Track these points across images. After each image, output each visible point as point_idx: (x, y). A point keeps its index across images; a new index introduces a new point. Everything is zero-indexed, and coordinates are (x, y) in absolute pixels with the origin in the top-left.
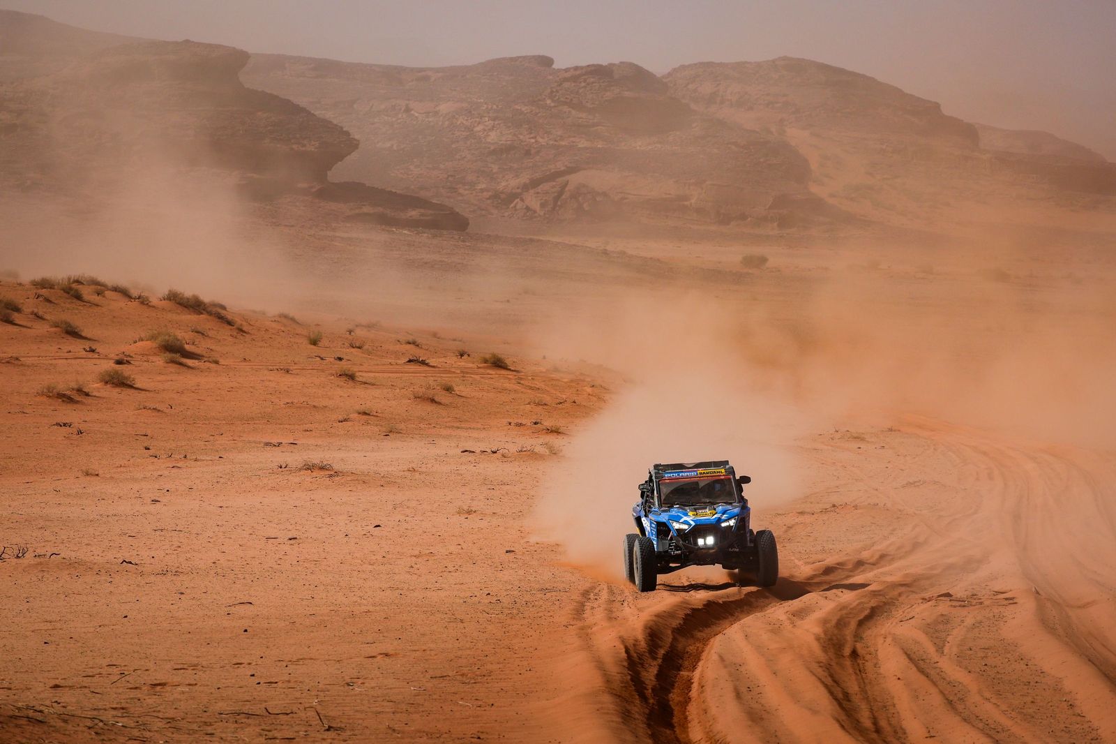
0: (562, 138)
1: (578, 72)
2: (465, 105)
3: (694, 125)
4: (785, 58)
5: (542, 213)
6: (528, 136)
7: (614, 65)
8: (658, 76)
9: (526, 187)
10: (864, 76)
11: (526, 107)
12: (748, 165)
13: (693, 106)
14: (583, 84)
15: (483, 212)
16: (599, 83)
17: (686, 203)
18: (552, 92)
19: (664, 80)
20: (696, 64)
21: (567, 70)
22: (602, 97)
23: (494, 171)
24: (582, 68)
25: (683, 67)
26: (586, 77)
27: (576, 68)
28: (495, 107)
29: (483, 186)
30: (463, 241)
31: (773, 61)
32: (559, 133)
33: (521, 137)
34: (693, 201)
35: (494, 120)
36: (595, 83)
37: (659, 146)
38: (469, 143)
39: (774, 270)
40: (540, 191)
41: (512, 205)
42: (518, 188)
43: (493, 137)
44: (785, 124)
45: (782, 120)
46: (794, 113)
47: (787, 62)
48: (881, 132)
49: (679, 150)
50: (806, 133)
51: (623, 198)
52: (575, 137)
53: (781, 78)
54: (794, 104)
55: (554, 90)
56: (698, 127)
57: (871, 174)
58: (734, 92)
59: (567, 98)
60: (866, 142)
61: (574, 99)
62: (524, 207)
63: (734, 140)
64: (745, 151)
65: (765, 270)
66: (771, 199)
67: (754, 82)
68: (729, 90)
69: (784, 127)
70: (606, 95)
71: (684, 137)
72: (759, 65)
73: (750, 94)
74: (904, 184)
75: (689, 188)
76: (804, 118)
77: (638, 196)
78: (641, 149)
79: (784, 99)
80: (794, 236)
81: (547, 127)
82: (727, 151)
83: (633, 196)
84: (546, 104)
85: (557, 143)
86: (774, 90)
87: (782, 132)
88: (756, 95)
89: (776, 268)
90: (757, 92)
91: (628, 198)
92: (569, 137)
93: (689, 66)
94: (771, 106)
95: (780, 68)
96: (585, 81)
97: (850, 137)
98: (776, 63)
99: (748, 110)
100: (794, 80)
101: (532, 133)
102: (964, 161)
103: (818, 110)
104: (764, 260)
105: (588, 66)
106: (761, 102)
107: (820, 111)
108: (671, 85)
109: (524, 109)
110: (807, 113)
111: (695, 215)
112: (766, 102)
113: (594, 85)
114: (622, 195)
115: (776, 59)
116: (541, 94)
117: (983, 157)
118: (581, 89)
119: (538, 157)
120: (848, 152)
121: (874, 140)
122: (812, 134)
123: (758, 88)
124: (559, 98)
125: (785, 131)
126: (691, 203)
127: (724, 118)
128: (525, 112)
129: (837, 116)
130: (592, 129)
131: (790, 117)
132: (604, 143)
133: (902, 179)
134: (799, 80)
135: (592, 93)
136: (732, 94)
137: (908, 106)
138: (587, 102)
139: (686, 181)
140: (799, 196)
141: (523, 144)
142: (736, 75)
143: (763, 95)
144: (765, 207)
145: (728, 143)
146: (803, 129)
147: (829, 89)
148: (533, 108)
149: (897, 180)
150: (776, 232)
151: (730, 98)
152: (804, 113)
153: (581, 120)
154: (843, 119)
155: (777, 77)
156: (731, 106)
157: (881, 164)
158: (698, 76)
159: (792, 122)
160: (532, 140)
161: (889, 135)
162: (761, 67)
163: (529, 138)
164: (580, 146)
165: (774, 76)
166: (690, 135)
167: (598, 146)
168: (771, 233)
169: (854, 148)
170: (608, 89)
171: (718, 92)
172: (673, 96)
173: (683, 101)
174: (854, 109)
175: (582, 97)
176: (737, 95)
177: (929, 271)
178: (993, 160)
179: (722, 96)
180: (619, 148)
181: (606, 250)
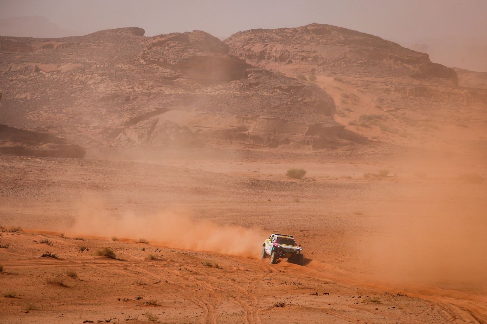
0: (153, 87)
1: (163, 39)
2: (80, 65)
3: (249, 75)
5: (139, 143)
6: (127, 87)
7: (189, 33)
8: (222, 40)
9: (127, 125)
11: (126, 66)
13: (248, 62)
14: (167, 48)
15: (96, 144)
16: (179, 46)
17: (245, 133)
18: (144, 54)
19: (227, 43)
20: (249, 31)
21: (154, 38)
22: (181, 57)
23: (103, 113)
24: (165, 36)
25: (240, 33)
26: (169, 42)
27: (161, 36)
28: (102, 66)
29: (96, 124)
30: (82, 166)
31: (306, 27)
32: (150, 84)
33: (123, 88)
34: (250, 131)
35: (102, 75)
36: (176, 46)
37: (224, 91)
38: (83, 93)
39: (311, 180)
40: (137, 127)
41: (117, 138)
42: (121, 125)
43: (102, 88)
44: (315, 72)
45: (313, 70)
46: (321, 64)
47: (315, 27)
48: (386, 76)
49: (239, 94)
50: (331, 79)
51: (199, 130)
52: (162, 86)
53: (312, 39)
54: (322, 58)
55: (146, 53)
56: (252, 77)
57: (379, 108)
58: (278, 50)
59: (155, 58)
60: (375, 84)
61: (160, 59)
62: (127, 139)
63: (278, 86)
64: (287, 93)
65: (304, 180)
66: (307, 128)
67: (292, 43)
68: (274, 49)
69: (314, 75)
70: (184, 55)
71: (242, 84)
72: (295, 30)
73: (289, 52)
74: (404, 114)
75: (247, 122)
76: (330, 68)
77: (209, 129)
78: (211, 94)
79: (315, 54)
80: (325, 154)
81: (142, 79)
82: (274, 94)
83: (206, 128)
84: (140, 63)
85: (149, 91)
86: (306, 48)
87: (313, 79)
88: (294, 52)
89: (312, 178)
90: (295, 50)
91: (202, 130)
92: (158, 86)
93: (244, 32)
94: (305, 60)
95: (311, 32)
96: (168, 45)
97: (363, 81)
98: (307, 28)
99: (288, 63)
100: (321, 41)
101: (130, 85)
102: (448, 96)
103: (339, 62)
104: (303, 173)
105: (170, 34)
106: (298, 57)
107: (341, 63)
108: (232, 47)
109: (123, 67)
110: (332, 64)
111: (252, 141)
112: (301, 57)
113: (175, 48)
114: (198, 128)
115: (308, 26)
116: (136, 56)
117: (462, 92)
118: (165, 51)
119: (136, 102)
120: (362, 92)
121: (381, 83)
122: (335, 79)
123: (295, 47)
124: (149, 59)
125: (316, 78)
126: (249, 133)
127: (271, 70)
128: (125, 69)
129: (354, 66)
130: (174, 80)
131: (319, 68)
132: (184, 90)
133: (402, 110)
134: (324, 40)
135: (174, 54)
136: (276, 51)
137: (405, 57)
138: (170, 61)
139: (245, 117)
140: (328, 125)
141: (124, 92)
142: (279, 38)
143: (299, 52)
144: (303, 134)
145: (275, 88)
146: (329, 76)
147: (347, 46)
148: (131, 66)
149: (399, 111)
150: (312, 152)
151: (275, 55)
152: (329, 64)
153: (166, 74)
154: (358, 67)
155: (309, 39)
156: (276, 60)
157: (387, 100)
158: (251, 39)
159: (321, 71)
160: (131, 89)
161: (392, 78)
162: (297, 31)
163: (129, 88)
164: (166, 93)
165: (306, 38)
166: (247, 83)
167: (179, 93)
168: (307, 153)
169: (367, 88)
170: (185, 51)
171: (266, 50)
172: (234, 54)
173: (241, 58)
174: (365, 61)
175: (166, 57)
176: (280, 52)
177: (424, 177)
178: (469, 95)
179: (269, 53)
180: (194, 94)
181: (188, 169)
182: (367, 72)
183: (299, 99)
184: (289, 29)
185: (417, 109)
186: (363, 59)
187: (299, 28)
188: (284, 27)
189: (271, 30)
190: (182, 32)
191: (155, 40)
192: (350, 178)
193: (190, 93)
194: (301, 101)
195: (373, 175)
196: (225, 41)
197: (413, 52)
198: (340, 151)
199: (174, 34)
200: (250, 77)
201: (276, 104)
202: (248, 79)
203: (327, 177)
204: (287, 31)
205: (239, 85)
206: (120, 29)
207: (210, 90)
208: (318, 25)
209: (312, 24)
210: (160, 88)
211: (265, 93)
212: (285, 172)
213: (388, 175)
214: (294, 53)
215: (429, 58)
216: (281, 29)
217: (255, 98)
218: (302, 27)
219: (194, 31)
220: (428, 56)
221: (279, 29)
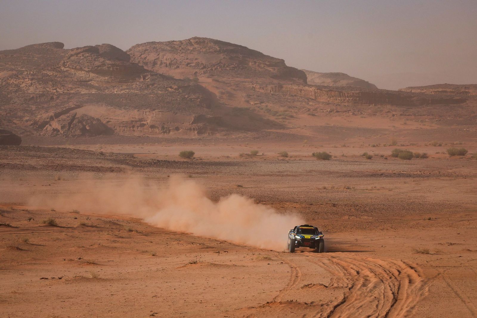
0: (72, 89)
1: (79, 51)
2: (14, 72)
3: (147, 78)
4: (195, 38)
5: (62, 132)
6: (51, 89)
7: (99, 46)
8: (124, 50)
9: (52, 118)
10: (241, 46)
11: (50, 72)
12: (178, 99)
13: (145, 68)
14: (82, 58)
15: (28, 133)
16: (91, 56)
17: (144, 123)
18: (64, 63)
19: (128, 53)
20: (145, 43)
21: (72, 50)
22: (93, 64)
23: (33, 109)
24: (81, 48)
25: (138, 45)
26: (84, 53)
27: (78, 49)
28: (32, 72)
29: (27, 118)
30: (20, 151)
31: (189, 40)
32: (70, 86)
33: (48, 89)
34: (148, 121)
35: (32, 80)
36: (89, 56)
37: (127, 91)
38: (17, 94)
39: (198, 159)
40: (60, 119)
41: (45, 128)
42: (48, 118)
43: (32, 89)
44: (197, 75)
45: (196, 73)
46: (202, 69)
47: (197, 40)
48: (252, 77)
49: (139, 93)
50: (210, 80)
51: (108, 122)
52: (79, 88)
53: (194, 49)
54: (202, 64)
55: (66, 62)
56: (149, 79)
57: (248, 102)
58: (168, 58)
59: (73, 66)
60: (244, 83)
61: (77, 67)
62: (52, 129)
63: (170, 86)
64: (177, 92)
65: (193, 159)
66: (193, 119)
67: (179, 52)
68: (165, 57)
69: (197, 77)
70: (95, 63)
71: (141, 85)
72: (181, 42)
73: (177, 59)
74: (267, 106)
75: (146, 114)
76: (209, 72)
77: (117, 120)
78: (117, 93)
79: (197, 61)
80: (207, 138)
81: (63, 83)
82: (166, 92)
83: (114, 120)
84: (61, 69)
85: (69, 92)
86: (190, 56)
88: (181, 59)
89: (199, 158)
90: (181, 58)
91: (111, 122)
92: (76, 88)
93: (141, 44)
94: (189, 65)
95: (193, 44)
96: (83, 56)
97: (235, 81)
98: (191, 41)
99: (176, 68)
100: (201, 50)
101: (54, 87)
102: (300, 92)
103: (216, 66)
104: (192, 154)
105: (85, 47)
106: (184, 63)
107: (217, 67)
108: (132, 56)
109: (48, 73)
110: (210, 68)
111: (150, 129)
112: (186, 63)
113: (88, 57)
114: (108, 120)
115: (191, 39)
116: (58, 64)
117: (311, 89)
118: (81, 60)
119: (59, 100)
120: (234, 90)
121: (249, 82)
122: (213, 80)
123: (181, 55)
124: (68, 66)
125: (198, 79)
126: (147, 123)
127: (163, 74)
128: (50, 75)
129: (227, 69)
130: (88, 83)
131: (200, 71)
132: (96, 90)
133: (265, 103)
134: (204, 50)
135: (88, 62)
136: (166, 59)
137: (267, 62)
138: (85, 68)
139: (144, 110)
140: (209, 116)
141: (49, 93)
142: (168, 48)
143: (184, 59)
144: (189, 123)
145: (167, 88)
146: (208, 77)
147: (222, 54)
148: (54, 72)
149: (263, 104)
150: (197, 137)
151: (165, 62)
152: (208, 68)
153: (82, 78)
154: (231, 71)
155: (192, 49)
156: (167, 66)
157: (253, 96)
158: (146, 50)
159: (202, 74)
160: (54, 90)
161: (257, 79)
162: (182, 43)
163: (53, 90)
164: (82, 93)
165: (190, 48)
166: (145, 84)
167: (93, 92)
168: (193, 138)
169: (238, 87)
170: (96, 59)
171: (159, 58)
172: (133, 62)
173: (139, 65)
174: (236, 65)
175: (82, 65)
176: (169, 60)
177: (286, 155)
178: (316, 91)
179: (161, 61)
180: (104, 93)
181: (102, 152)
182: (237, 74)
183: (186, 96)
184: (176, 41)
185: (277, 102)
186: (234, 64)
187: (184, 40)
188: (173, 40)
189: (162, 42)
190: (94, 45)
191: (73, 52)
192: (228, 157)
193: (100, 92)
194: (188, 97)
195: (246, 154)
196: (127, 52)
197: (272, 58)
198: (218, 135)
199: (87, 47)
200: (147, 79)
201: (168, 100)
202: (146, 81)
203: (211, 157)
204: (174, 43)
205: (139, 86)
206: (45, 43)
207: (116, 90)
208: (199, 38)
209: (194, 38)
211: (159, 92)
212: (178, 153)
213: (257, 154)
214: (181, 61)
215: (285, 62)
216: (170, 41)
217: (152, 96)
218: (186, 40)
219: (103, 44)
220: (284, 61)
221: (168, 42)
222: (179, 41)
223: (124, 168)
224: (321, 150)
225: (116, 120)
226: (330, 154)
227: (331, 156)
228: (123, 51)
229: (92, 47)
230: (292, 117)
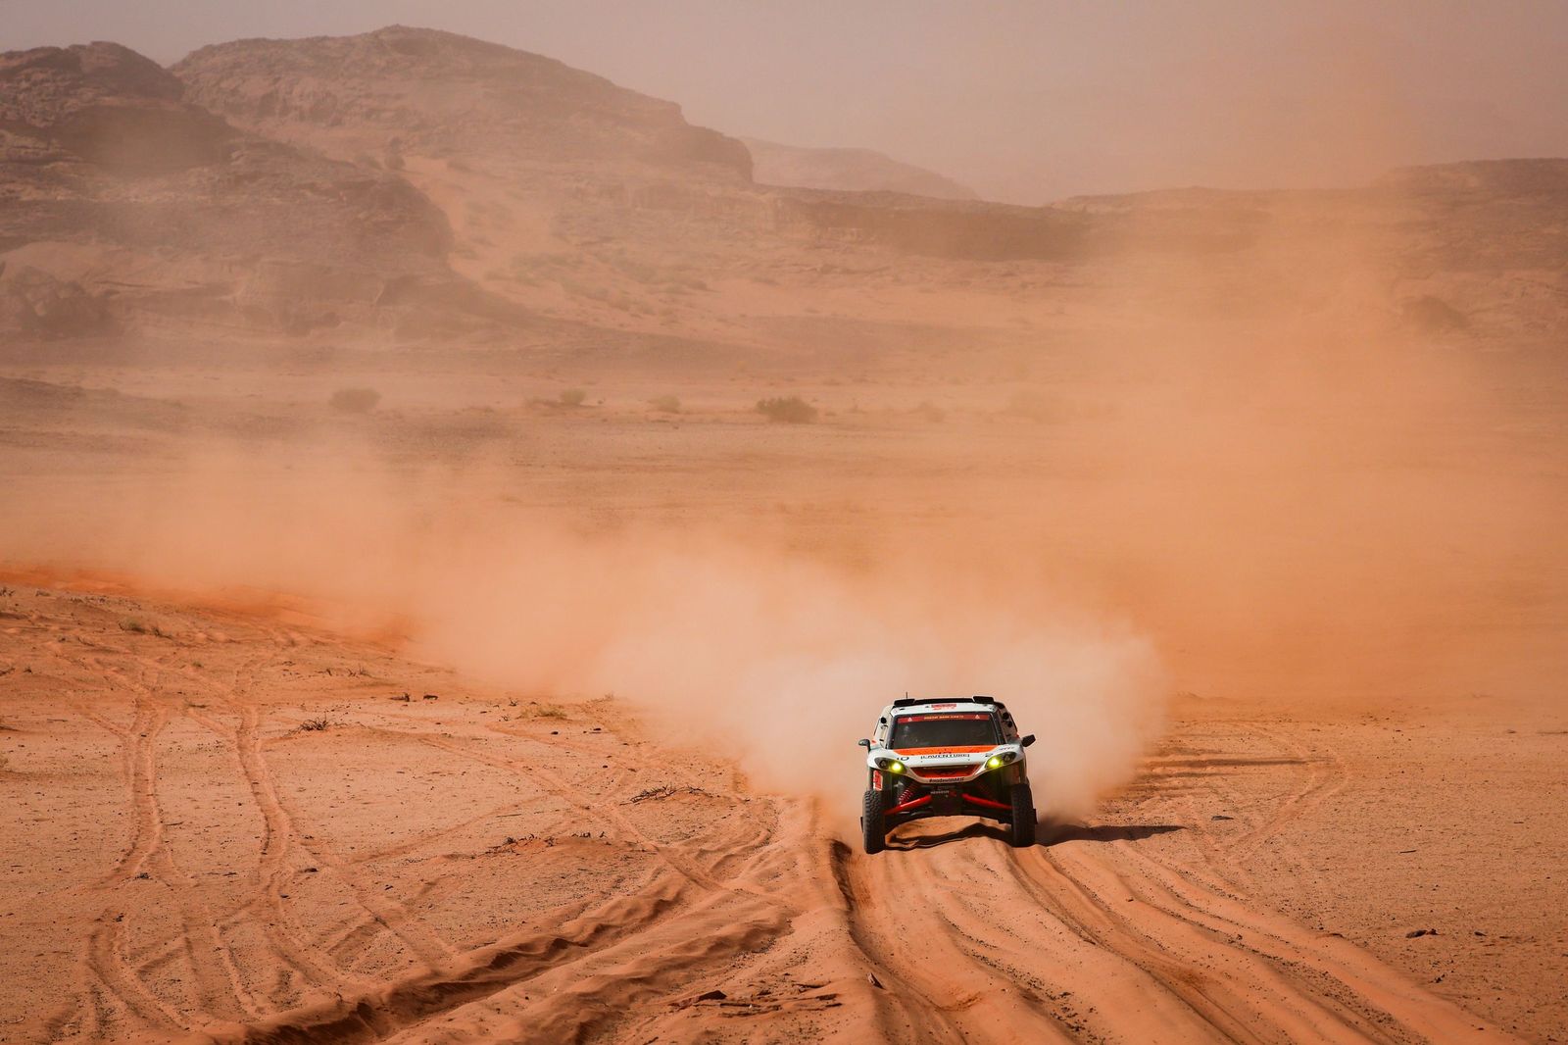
1: (15, 63)
3: (234, 155)
4: (394, 30)
7: (82, 47)
8: (165, 65)
10: (540, 58)
12: (336, 225)
13: (232, 121)
14: (24, 85)
16: (55, 81)
17: (224, 298)
19: (177, 74)
20: (233, 44)
22: (62, 108)
24: (20, 54)
25: (210, 50)
26: (29, 71)
27: (11, 55)
31: (376, 35)
34: (239, 294)
36: (48, 81)
37: (172, 194)
39: (391, 415)
44: (401, 148)
45: (396, 142)
46: (416, 128)
47: (399, 36)
48: (574, 159)
49: (210, 201)
50: (439, 166)
51: (109, 293)
52: (13, 182)
53: (391, 65)
54: (416, 113)
56: (242, 159)
57: (561, 236)
58: (306, 92)
60: (550, 178)
61: (8, 113)
63: (309, 181)
64: (331, 200)
65: (375, 416)
66: (382, 287)
67: (342, 75)
68: (297, 90)
69: (399, 154)
70: (69, 104)
71: (217, 178)
72: (348, 42)
73: (334, 97)
74: (621, 251)
75: (230, 271)
76: (436, 138)
77: (136, 288)
78: (139, 200)
79: (398, 103)
80: (426, 351)
82: (298, 202)
83: (126, 287)
86: (378, 87)
87: (397, 164)
88: (347, 97)
89: (394, 411)
90: (348, 91)
91: (118, 292)
93: (221, 47)
94: (374, 116)
95: (389, 48)
96: (28, 79)
97: (519, 169)
98: (380, 38)
99: (333, 125)
100: (414, 69)
102: (728, 207)
103: (461, 122)
104: (373, 397)
105: (34, 51)
106: (356, 109)
107: (464, 124)
108: (190, 83)
110: (441, 128)
111: (243, 318)
112: (364, 110)
113: (47, 85)
114: (107, 287)
115: (380, 32)
117: (762, 198)
118: (20, 93)
120: (517, 197)
121: (564, 174)
122: (451, 165)
123: (349, 84)
125: (402, 162)
126: (235, 298)
127: (290, 142)
129: (496, 132)
130: (46, 167)
131: (410, 136)
132: (70, 192)
133: (617, 242)
134: (422, 69)
135: (43, 101)
136: (301, 96)
137: (622, 111)
138: (34, 117)
139: (224, 258)
140: (433, 279)
142: (308, 61)
143: (360, 97)
144: (371, 301)
145: (299, 187)
146: (435, 157)
147: (480, 84)
149: (608, 245)
150: (393, 345)
151: (299, 104)
152: (434, 128)
153: (23, 151)
154: (507, 136)
155: (383, 64)
156: (302, 118)
157: (579, 217)
158: (236, 65)
159: (414, 145)
161: (591, 163)
162: (354, 46)
164: (24, 198)
165: (377, 62)
166: (228, 174)
167: (59, 198)
168: (383, 348)
169: (529, 189)
170: (71, 92)
171: (276, 93)
172: (194, 103)
173: (213, 112)
174: (525, 119)
175: (23, 107)
176: (311, 98)
177: (672, 408)
178: (780, 204)
179: (284, 100)
180: (96, 201)
181: (79, 388)
182: (528, 149)
183: (361, 216)
184: (333, 39)
185: (653, 239)
186: (520, 115)
187: (360, 36)
188: (321, 34)
189: (288, 41)
190: (64, 45)
192: (487, 410)
193: (84, 198)
194: (366, 219)
195: (547, 403)
196: (173, 70)
197: (642, 97)
198: (462, 344)
199: (42, 49)
200: (237, 158)
201: (303, 228)
202: (233, 164)
203: (433, 409)
204: (328, 44)
205: (210, 179)
207: (135, 191)
208: (407, 31)
209: (391, 27)
210: (7, 186)
211: (275, 200)
212: (326, 396)
213: (582, 403)
214: (348, 101)
215: (683, 112)
216: (313, 38)
217: (251, 212)
218: (366, 34)
219: (95, 43)
220: (680, 108)
221: (307, 39)
222: (344, 38)
223: (146, 440)
224: (784, 393)
225: (133, 289)
226: (813, 405)
227: (814, 412)
228: (158, 66)
229: (57, 50)
230: (702, 287)
